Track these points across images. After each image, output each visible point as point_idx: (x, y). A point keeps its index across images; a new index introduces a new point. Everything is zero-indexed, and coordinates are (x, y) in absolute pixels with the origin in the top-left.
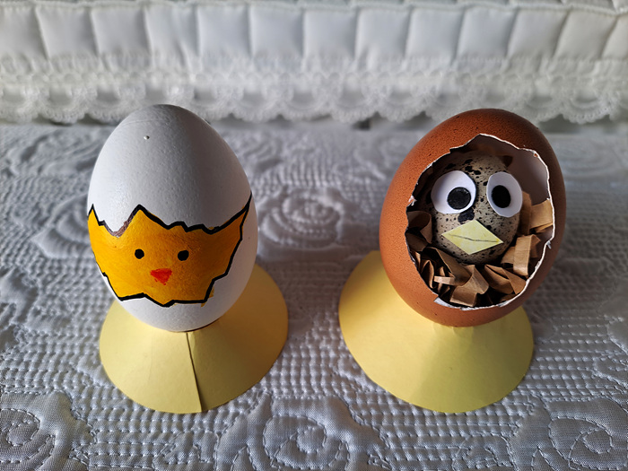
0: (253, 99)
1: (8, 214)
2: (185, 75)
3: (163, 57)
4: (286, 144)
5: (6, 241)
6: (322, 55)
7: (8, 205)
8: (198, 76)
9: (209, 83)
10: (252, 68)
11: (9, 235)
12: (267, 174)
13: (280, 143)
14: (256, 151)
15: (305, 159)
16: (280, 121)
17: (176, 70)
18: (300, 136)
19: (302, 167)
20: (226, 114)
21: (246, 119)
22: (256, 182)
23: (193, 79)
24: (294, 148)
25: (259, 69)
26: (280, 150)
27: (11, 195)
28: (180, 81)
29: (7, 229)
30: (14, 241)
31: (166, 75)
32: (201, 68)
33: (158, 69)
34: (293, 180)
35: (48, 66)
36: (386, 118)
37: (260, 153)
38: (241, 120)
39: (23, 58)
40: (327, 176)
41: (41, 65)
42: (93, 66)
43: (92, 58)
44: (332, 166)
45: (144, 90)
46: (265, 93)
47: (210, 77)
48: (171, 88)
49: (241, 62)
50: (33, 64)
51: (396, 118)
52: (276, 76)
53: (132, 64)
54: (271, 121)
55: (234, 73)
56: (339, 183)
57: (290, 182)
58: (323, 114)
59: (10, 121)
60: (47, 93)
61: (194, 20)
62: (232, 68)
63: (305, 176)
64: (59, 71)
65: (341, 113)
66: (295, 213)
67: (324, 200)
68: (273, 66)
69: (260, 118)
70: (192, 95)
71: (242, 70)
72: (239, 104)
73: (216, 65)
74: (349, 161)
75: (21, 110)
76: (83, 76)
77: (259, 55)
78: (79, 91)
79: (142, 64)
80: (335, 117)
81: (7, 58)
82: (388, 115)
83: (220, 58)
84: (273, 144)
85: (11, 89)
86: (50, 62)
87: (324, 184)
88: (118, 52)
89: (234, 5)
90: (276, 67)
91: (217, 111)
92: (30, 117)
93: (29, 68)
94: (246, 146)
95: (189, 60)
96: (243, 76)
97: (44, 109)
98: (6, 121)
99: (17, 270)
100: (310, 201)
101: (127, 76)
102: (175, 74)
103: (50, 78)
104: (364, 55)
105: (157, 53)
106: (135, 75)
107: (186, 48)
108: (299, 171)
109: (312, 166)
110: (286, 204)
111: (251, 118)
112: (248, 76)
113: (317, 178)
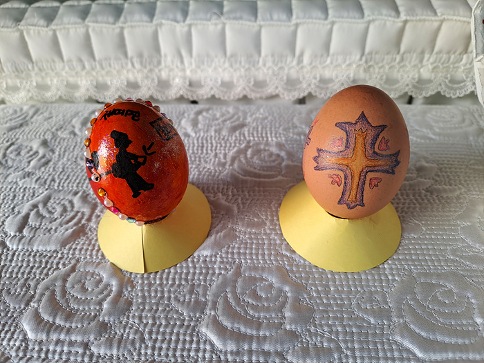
0: (227, 85)
1: (76, 158)
2: (184, 70)
3: (169, 59)
4: (249, 114)
5: (76, 175)
6: (273, 56)
7: (75, 153)
8: (191, 71)
9: (199, 76)
10: (227, 65)
11: (77, 171)
12: (237, 133)
13: (245, 114)
14: (230, 119)
15: (261, 123)
16: (245, 99)
17: (177, 67)
18: (258, 109)
19: (260, 129)
20: (209, 96)
21: (222, 98)
22: (230, 138)
23: (188, 73)
24: (254, 116)
25: (231, 66)
26: (245, 118)
27: (77, 147)
28: (180, 74)
29: (76, 168)
30: (81, 175)
31: (171, 70)
32: (194, 66)
33: (166, 67)
34: (254, 137)
35: (96, 66)
36: (316, 96)
37: (232, 120)
38: (219, 99)
39: (80, 60)
40: (276, 134)
41: (91, 65)
42: (124, 65)
43: (124, 60)
44: (279, 128)
45: (156, 80)
46: (235, 81)
47: (199, 71)
48: (174, 79)
49: (219, 61)
50: (86, 64)
51: (323, 95)
52: (243, 70)
53: (150, 64)
54: (239, 100)
55: (215, 69)
56: (283, 139)
57: (252, 138)
58: (274, 94)
59: (70, 101)
60: (95, 83)
61: (189, 35)
62: (213, 65)
63: (262, 134)
64: (103, 68)
65: (286, 93)
66: (255, 157)
67: (274, 150)
68: (240, 63)
69: (232, 98)
70: (188, 83)
71: (220, 66)
72: (218, 89)
73: (203, 63)
74: (290, 124)
75: (77, 94)
76: (118, 72)
77: (232, 56)
78: (115, 81)
79: (156, 64)
80: (281, 96)
81: (70, 61)
82: (317, 94)
83: (206, 59)
84: (240, 114)
85: (71, 80)
86: (97, 63)
87: (274, 139)
88: (140, 56)
89: (216, 24)
90: (243, 64)
91: (203, 93)
92: (83, 98)
93: (84, 67)
94: (223, 115)
95: (186, 60)
96: (220, 70)
97: (93, 93)
98: (68, 101)
99: (84, 192)
100: (265, 150)
101: (146, 71)
102: (176, 70)
103: (97, 73)
104: (302, 54)
105: (165, 56)
106: (151, 71)
107: (184, 53)
108: (257, 131)
109: (266, 128)
110: (249, 152)
111: (226, 98)
112: (224, 70)
113: (269, 135)
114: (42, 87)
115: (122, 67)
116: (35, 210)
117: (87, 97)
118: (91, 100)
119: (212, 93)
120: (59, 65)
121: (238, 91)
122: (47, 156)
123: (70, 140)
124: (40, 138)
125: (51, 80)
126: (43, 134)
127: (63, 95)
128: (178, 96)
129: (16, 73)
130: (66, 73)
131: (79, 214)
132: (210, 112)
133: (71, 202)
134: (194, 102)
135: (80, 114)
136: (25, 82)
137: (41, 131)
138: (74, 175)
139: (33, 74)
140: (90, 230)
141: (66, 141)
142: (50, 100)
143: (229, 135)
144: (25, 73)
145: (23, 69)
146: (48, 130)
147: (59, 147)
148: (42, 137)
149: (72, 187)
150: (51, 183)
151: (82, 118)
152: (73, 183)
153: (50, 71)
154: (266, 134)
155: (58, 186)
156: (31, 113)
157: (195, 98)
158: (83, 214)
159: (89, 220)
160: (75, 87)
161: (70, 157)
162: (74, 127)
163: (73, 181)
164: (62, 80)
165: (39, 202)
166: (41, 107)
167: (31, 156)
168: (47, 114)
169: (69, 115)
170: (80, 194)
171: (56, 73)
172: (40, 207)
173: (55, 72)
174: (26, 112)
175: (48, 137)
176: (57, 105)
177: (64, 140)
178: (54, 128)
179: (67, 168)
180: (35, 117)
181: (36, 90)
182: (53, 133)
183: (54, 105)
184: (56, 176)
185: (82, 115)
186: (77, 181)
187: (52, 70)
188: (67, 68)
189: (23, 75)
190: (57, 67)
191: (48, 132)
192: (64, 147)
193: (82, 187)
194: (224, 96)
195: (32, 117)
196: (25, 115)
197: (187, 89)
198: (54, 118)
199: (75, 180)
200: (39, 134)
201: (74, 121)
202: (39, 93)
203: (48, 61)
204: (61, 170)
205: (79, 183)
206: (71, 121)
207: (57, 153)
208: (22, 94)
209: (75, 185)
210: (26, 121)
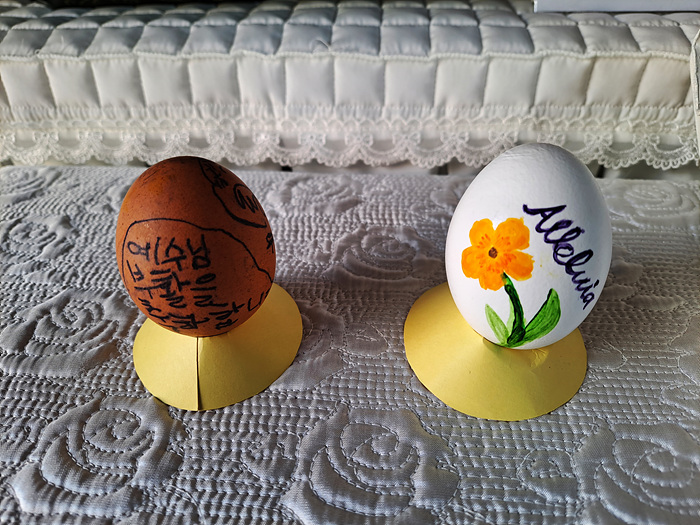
0: (335, 146)
2: (273, 123)
3: (252, 106)
4: (365, 186)
6: (401, 104)
8: (283, 124)
9: (294, 131)
10: (335, 116)
12: (348, 212)
13: (360, 186)
14: (337, 193)
15: (383, 200)
16: (360, 166)
17: (263, 118)
18: (379, 180)
19: (380, 208)
20: (308, 161)
21: (327, 164)
22: (337, 220)
23: (279, 127)
24: (373, 190)
25: (342, 118)
26: (360, 192)
28: (266, 128)
31: (254, 122)
32: (287, 117)
33: (247, 117)
34: (372, 219)
35: (146, 113)
36: (463, 163)
37: (340, 195)
38: (323, 164)
39: (124, 105)
40: (404, 216)
41: (140, 113)
42: (187, 114)
43: (186, 106)
44: (408, 207)
45: (232, 137)
46: (346, 139)
47: (295, 125)
48: (257, 135)
49: (324, 111)
50: (133, 111)
51: (473, 162)
52: (357, 124)
53: (223, 113)
54: (351, 167)
55: (318, 121)
56: (415, 222)
57: (369, 221)
58: (402, 159)
59: (106, 163)
60: (143, 139)
61: (282, 72)
62: (316, 116)
63: (383, 215)
64: (156, 118)
65: (419, 159)
66: (373, 249)
67: (401, 238)
68: (354, 115)
69: (341, 163)
70: (278, 141)
71: (326, 119)
72: (321, 150)
73: (301, 114)
74: (425, 202)
75: (117, 154)
76: (177, 123)
77: (342, 104)
78: (173, 137)
79: (232, 113)
80: (413, 162)
81: (109, 105)
82: (465, 160)
83: (305, 107)
84: (353, 186)
85: (110, 133)
86: (147, 110)
87: (401, 222)
88: (211, 101)
89: (321, 58)
90: (358, 116)
91: (300, 156)
92: (126, 160)
93: (129, 115)
94: (327, 187)
95: (276, 109)
96: (326, 123)
97: (140, 153)
98: (103, 163)
99: (120, 292)
100: (388, 238)
101: (218, 122)
102: (262, 121)
103: (147, 124)
104: (443, 103)
105: (247, 102)
106: (225, 122)
107: (273, 98)
108: (377, 211)
109: (390, 207)
110: (364, 241)
111: (332, 163)
112: (330, 124)
113: (394, 217)
114: (67, 143)
115: (184, 116)
116: (45, 317)
117: (131, 159)
118: (136, 162)
119: (313, 156)
120: (93, 111)
121: (351, 155)
122: (68, 239)
123: (103, 218)
124: (59, 213)
125: (80, 133)
126: (64, 208)
127: (96, 155)
128: (263, 159)
129: (31, 121)
130: (102, 123)
131: (110, 325)
132: (309, 182)
133: (99, 307)
134: (287, 169)
135: (120, 181)
136: (42, 134)
137: (61, 204)
138: (105, 268)
139: (55, 123)
140: (125, 348)
141: (97, 218)
142: (78, 162)
143: (335, 217)
144: (42, 122)
145: (40, 116)
146: (72, 202)
147: (87, 227)
148: (62, 212)
149: (102, 284)
150: (71, 278)
151: (123, 186)
152: (104, 280)
153: (80, 120)
154: (390, 215)
155: (81, 284)
156: (49, 178)
157: (288, 163)
158: (116, 324)
159: (124, 334)
160: (115, 143)
161: (102, 241)
162: (109, 199)
163: (103, 276)
164: (97, 133)
165: (51, 306)
166: (65, 171)
167: (45, 239)
168: (71, 181)
169: (103, 182)
170: (113, 295)
171: (88, 124)
172: (53, 312)
173: (87, 120)
174: (41, 178)
175: (72, 212)
176: (87, 168)
177: (94, 217)
178: (81, 200)
179: (97, 257)
180: (54, 184)
181: (58, 146)
182: (79, 207)
183: (83, 168)
184: (79, 269)
185: (123, 183)
186: (110, 277)
187: (83, 119)
188: (104, 116)
189: (41, 125)
190: (90, 114)
191: (71, 206)
192: (93, 227)
193: (116, 285)
194: (330, 162)
195: (50, 184)
196: (41, 180)
197: (276, 150)
198: (82, 186)
199: (107, 275)
200: (58, 208)
201: (110, 190)
202: (63, 151)
203: (77, 106)
204: (87, 260)
205: (112, 280)
206: (106, 190)
207: (83, 236)
208: (38, 151)
209: (106, 283)
210: (41, 190)
